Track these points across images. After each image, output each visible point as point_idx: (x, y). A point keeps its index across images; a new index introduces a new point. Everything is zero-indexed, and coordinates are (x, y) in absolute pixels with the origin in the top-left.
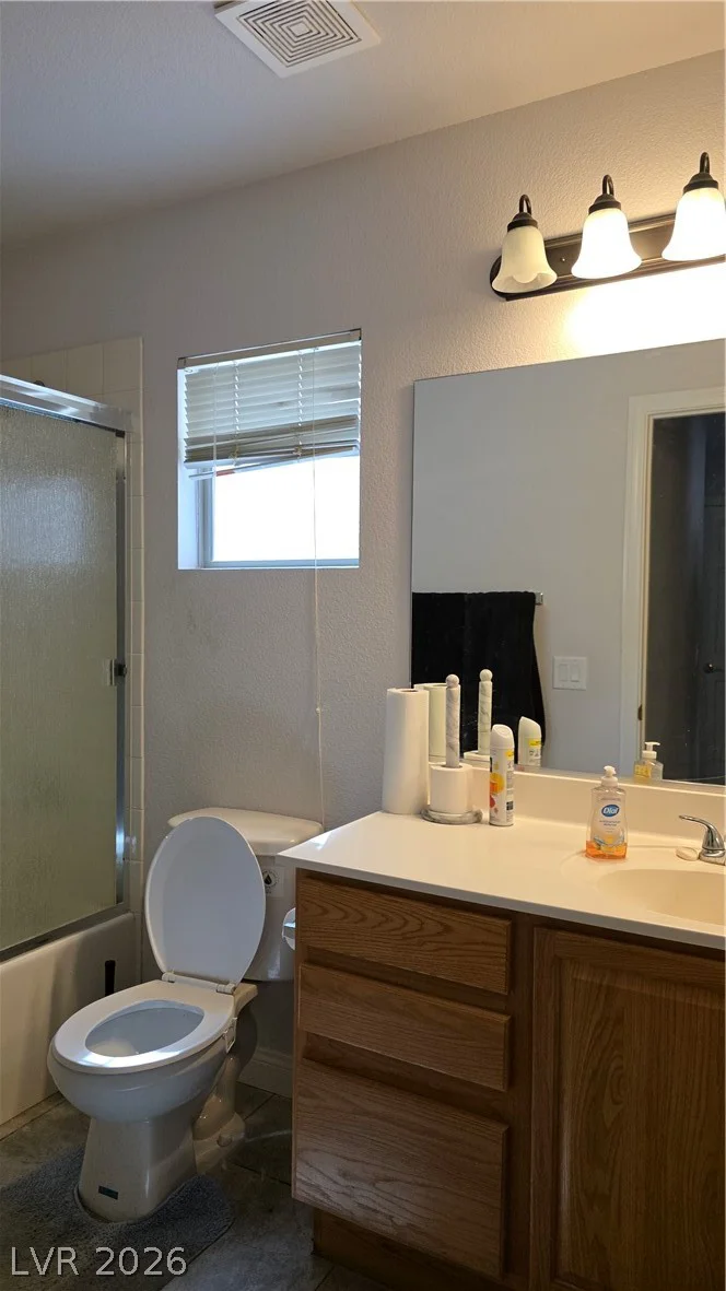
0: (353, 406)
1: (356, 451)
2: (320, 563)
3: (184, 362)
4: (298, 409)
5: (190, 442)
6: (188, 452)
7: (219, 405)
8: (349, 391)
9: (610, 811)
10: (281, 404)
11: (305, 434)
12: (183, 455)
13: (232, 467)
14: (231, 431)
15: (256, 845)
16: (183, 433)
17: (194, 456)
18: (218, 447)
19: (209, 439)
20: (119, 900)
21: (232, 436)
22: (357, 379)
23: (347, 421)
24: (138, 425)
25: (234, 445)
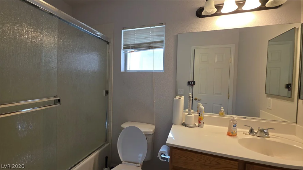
0: (163, 39)
1: (164, 48)
2: (155, 71)
3: (123, 29)
4: (150, 39)
5: (124, 45)
6: (123, 47)
7: (131, 38)
8: (162, 36)
9: (235, 126)
10: (146, 38)
11: (152, 44)
12: (122, 48)
13: (134, 51)
14: (134, 43)
15: (145, 132)
16: (123, 43)
17: (124, 48)
18: (131, 46)
19: (129, 45)
20: (106, 141)
21: (133, 44)
22: (164, 33)
23: (162, 42)
24: (112, 41)
25: (134, 46)
